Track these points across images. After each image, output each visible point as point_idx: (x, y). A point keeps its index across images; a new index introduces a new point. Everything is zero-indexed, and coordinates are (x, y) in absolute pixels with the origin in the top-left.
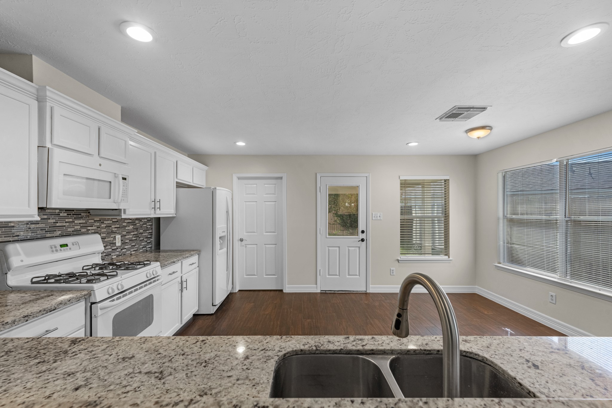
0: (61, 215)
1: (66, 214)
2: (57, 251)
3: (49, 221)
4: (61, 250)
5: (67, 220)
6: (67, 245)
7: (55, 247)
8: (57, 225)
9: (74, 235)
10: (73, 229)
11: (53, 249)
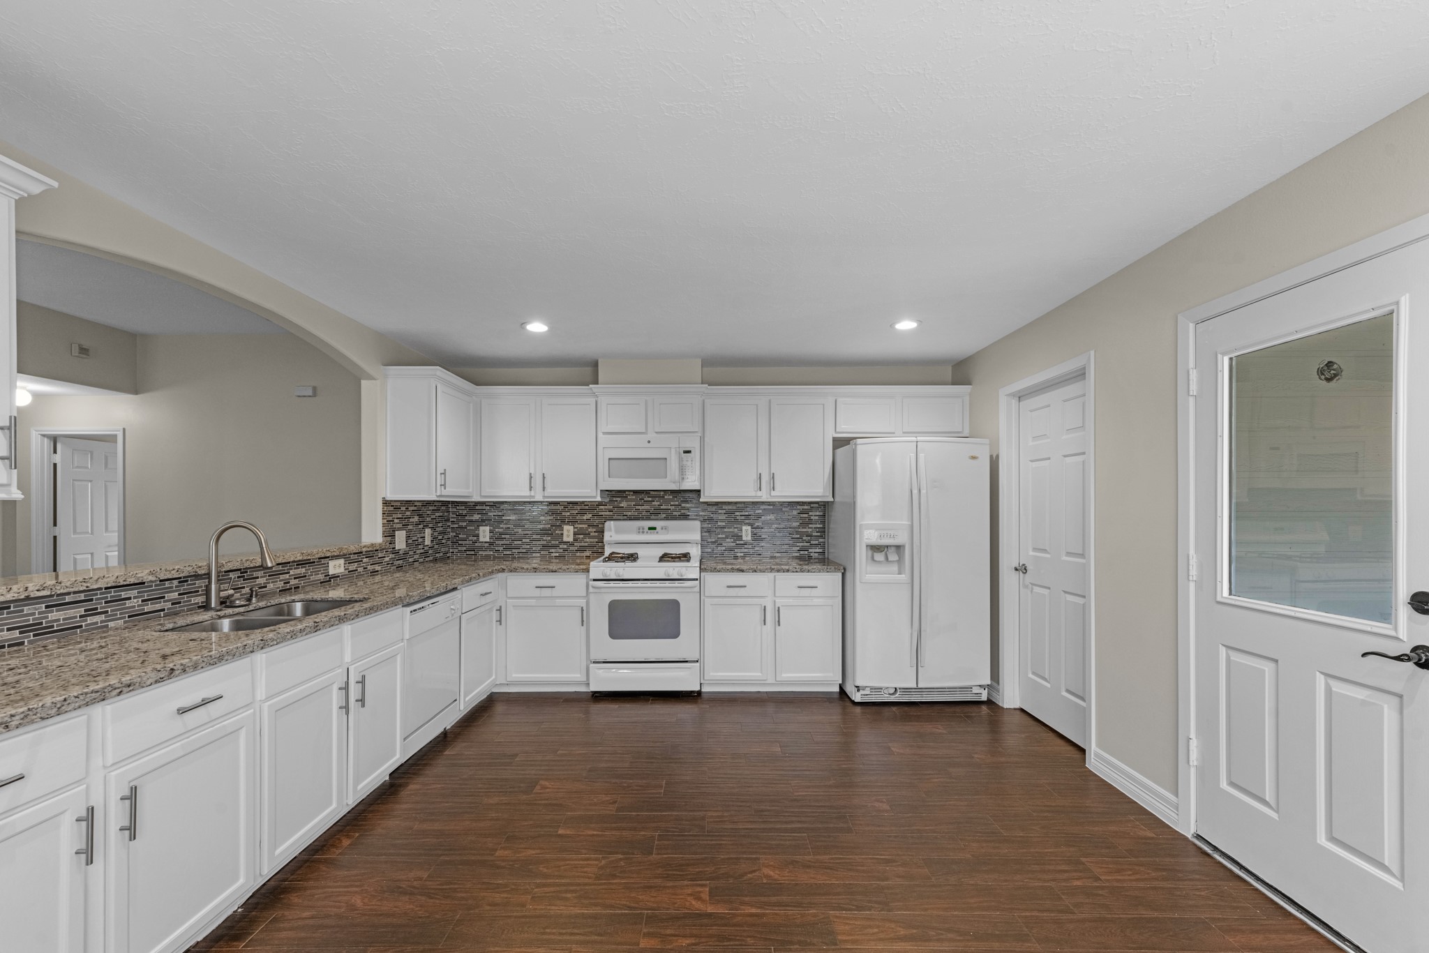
0: (666, 497)
1: (671, 497)
2: (643, 532)
3: (653, 503)
4: (647, 532)
5: (672, 503)
6: (655, 528)
7: (643, 529)
8: (662, 507)
9: (680, 519)
10: (679, 513)
11: (640, 531)
